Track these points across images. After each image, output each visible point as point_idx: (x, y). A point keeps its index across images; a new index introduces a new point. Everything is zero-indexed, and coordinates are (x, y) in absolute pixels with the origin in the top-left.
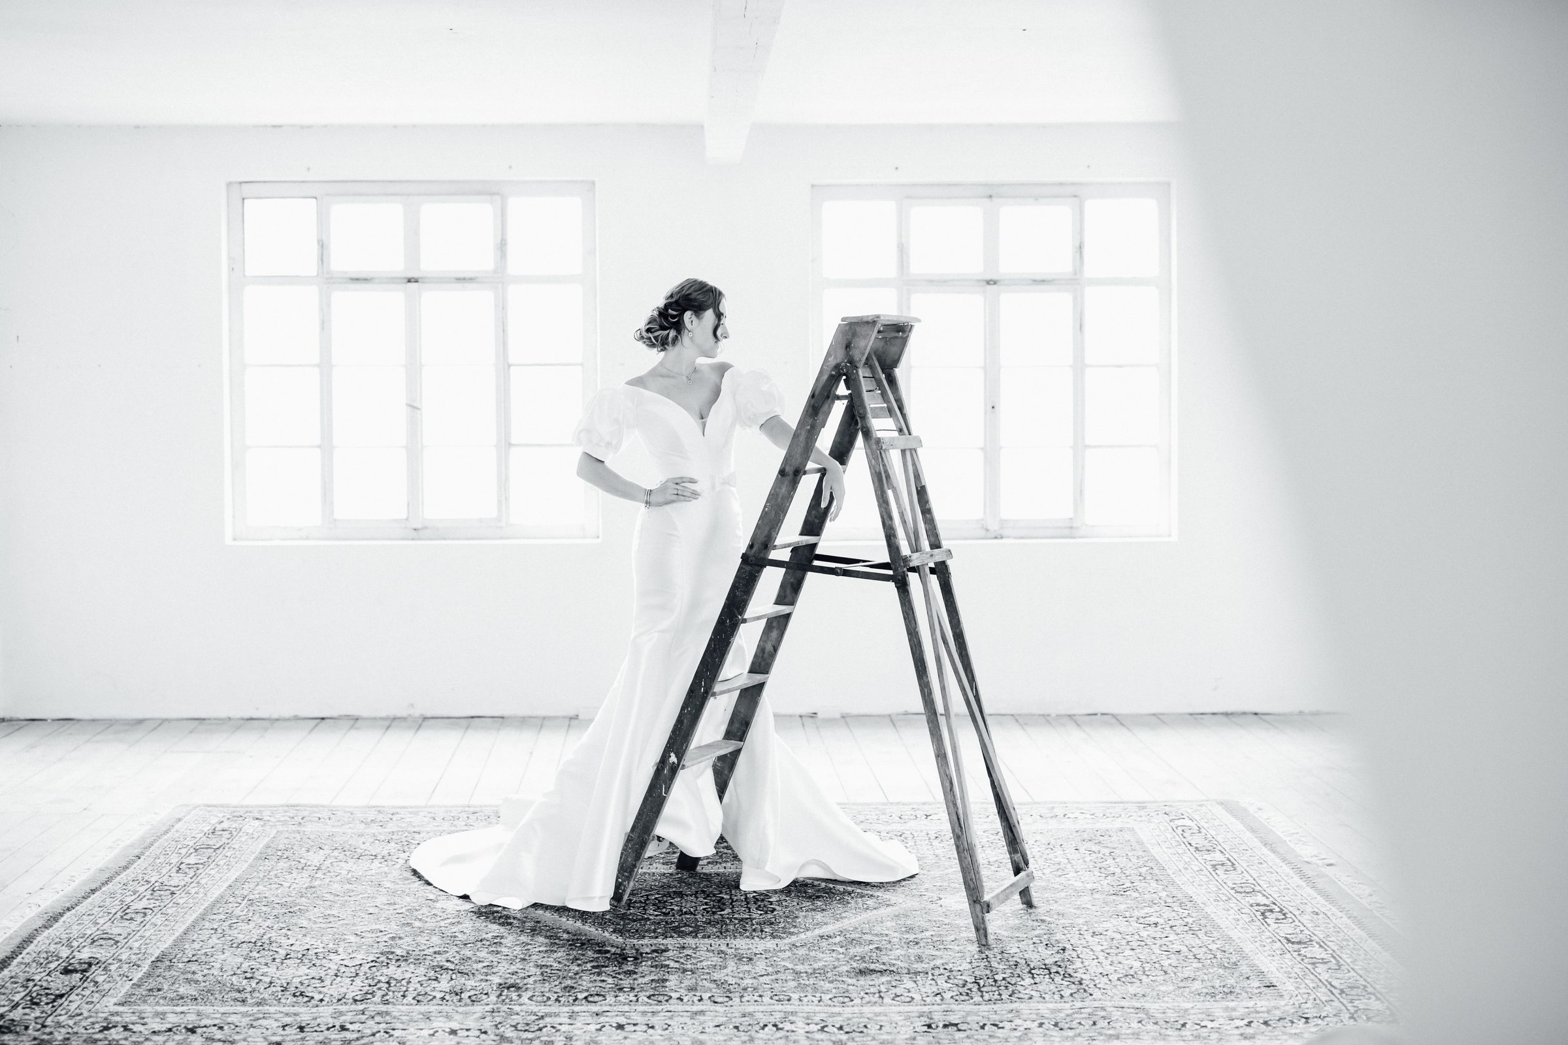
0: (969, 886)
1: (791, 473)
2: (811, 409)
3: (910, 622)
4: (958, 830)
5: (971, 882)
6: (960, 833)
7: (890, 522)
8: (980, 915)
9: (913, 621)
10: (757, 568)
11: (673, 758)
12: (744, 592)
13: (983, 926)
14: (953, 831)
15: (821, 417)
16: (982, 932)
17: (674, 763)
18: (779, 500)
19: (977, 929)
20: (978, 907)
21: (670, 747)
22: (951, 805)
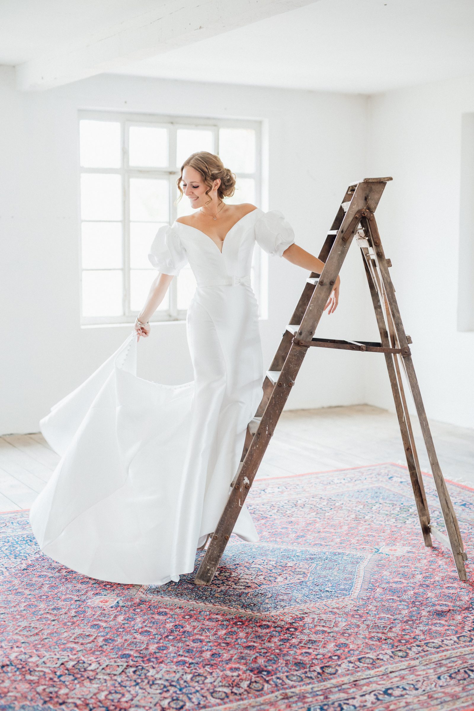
0: (454, 544)
1: (328, 283)
2: (341, 240)
3: (413, 379)
4: (446, 510)
5: (455, 542)
6: (448, 512)
7: (398, 315)
8: (461, 562)
9: (415, 379)
10: (305, 348)
11: (246, 480)
12: (296, 364)
13: (463, 569)
14: (444, 511)
15: (347, 244)
16: (463, 572)
17: (247, 484)
18: (320, 302)
19: (460, 571)
20: (460, 557)
21: (243, 473)
22: (442, 494)
